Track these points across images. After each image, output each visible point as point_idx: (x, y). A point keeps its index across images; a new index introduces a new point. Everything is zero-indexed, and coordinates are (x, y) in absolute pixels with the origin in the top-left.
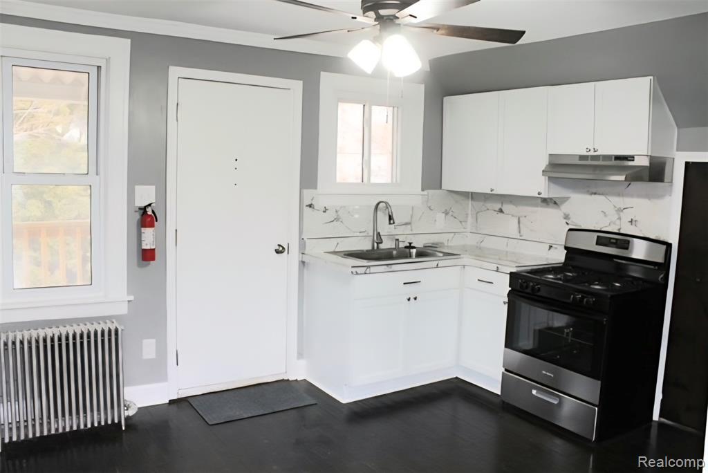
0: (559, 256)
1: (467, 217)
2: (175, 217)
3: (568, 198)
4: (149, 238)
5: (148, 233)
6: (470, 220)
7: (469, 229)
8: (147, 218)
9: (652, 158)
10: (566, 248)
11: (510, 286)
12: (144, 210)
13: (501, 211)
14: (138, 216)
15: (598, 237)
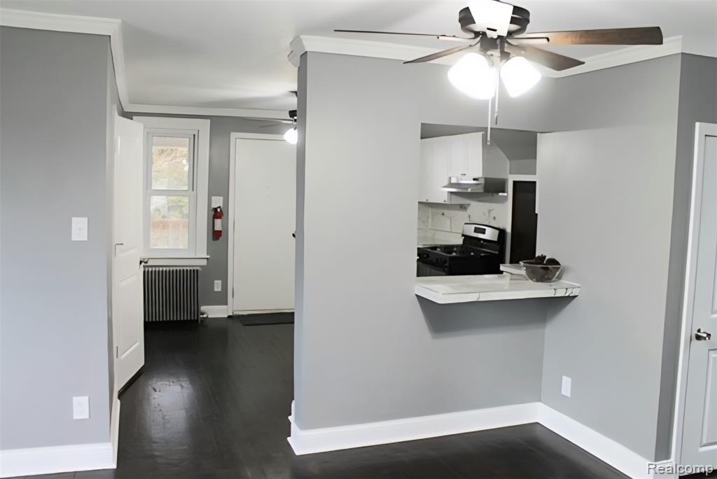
0: (460, 241)
1: (428, 219)
2: (233, 214)
3: (469, 205)
4: (218, 225)
5: (218, 223)
6: (430, 221)
7: (430, 227)
8: (217, 214)
9: (486, 179)
10: (463, 235)
11: (418, 255)
12: (215, 210)
13: (443, 214)
14: (213, 213)
15: (475, 228)
